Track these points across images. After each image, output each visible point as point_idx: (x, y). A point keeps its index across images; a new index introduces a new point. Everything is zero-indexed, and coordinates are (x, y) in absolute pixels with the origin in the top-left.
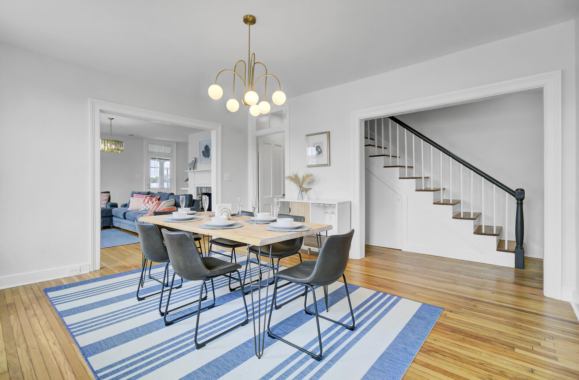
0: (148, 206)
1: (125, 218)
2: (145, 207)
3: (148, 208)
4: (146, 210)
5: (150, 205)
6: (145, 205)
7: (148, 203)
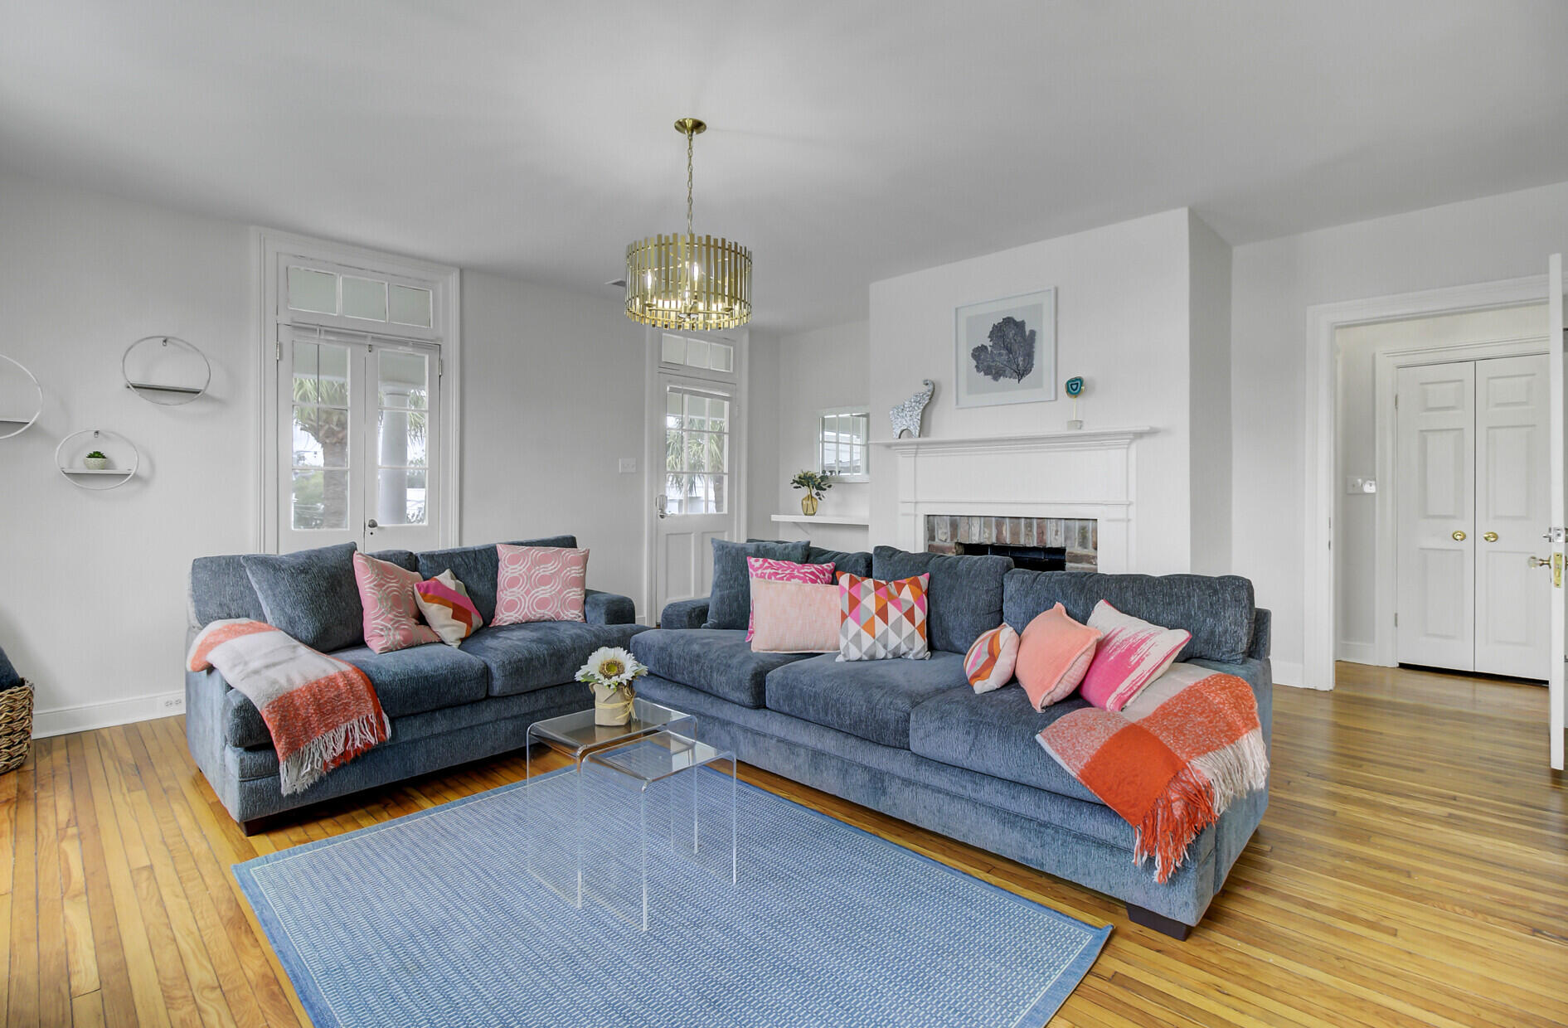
0: (886, 633)
1: (759, 703)
2: (867, 641)
3: (885, 647)
4: (872, 658)
5: (898, 630)
6: (869, 627)
7: (883, 613)
